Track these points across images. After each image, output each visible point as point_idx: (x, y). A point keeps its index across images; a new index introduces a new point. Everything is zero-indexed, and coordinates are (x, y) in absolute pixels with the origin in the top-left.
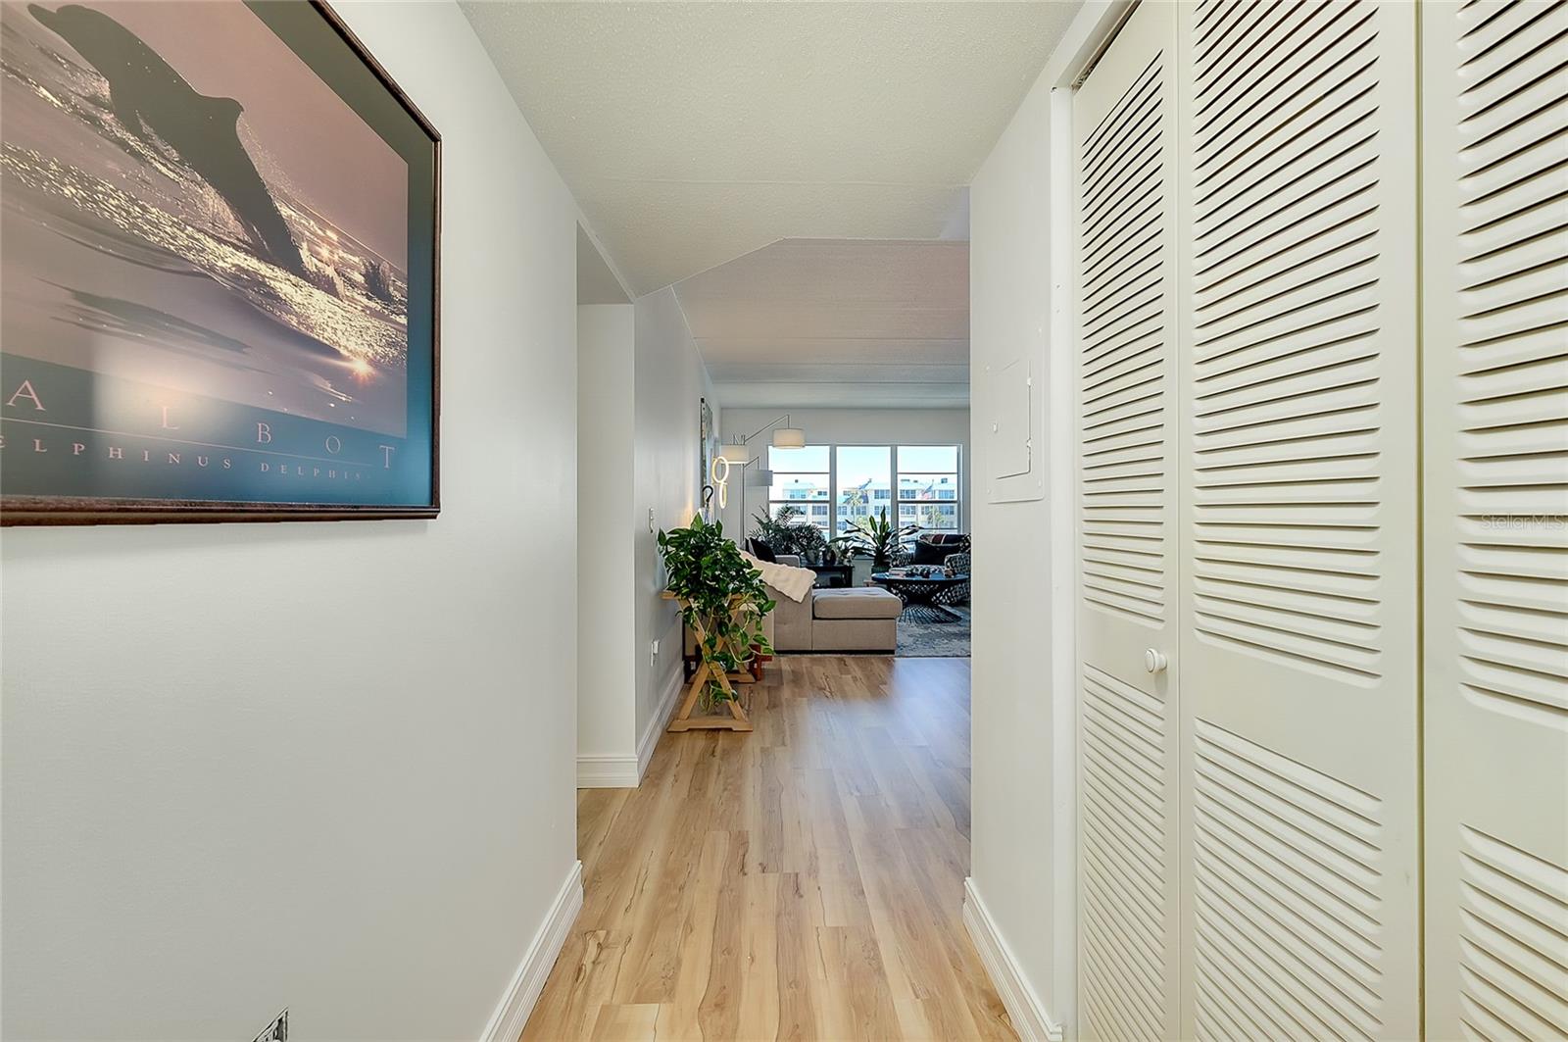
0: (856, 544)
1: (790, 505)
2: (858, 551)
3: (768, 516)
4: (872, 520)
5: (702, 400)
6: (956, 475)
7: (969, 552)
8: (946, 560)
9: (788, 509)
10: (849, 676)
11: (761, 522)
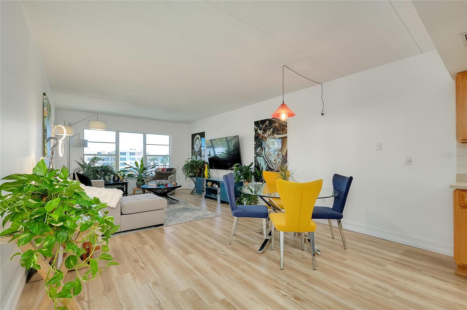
0: (129, 173)
1: (96, 156)
2: (130, 176)
3: (83, 161)
4: (136, 163)
5: (44, 94)
6: (169, 146)
7: (175, 174)
8: (169, 178)
9: (96, 158)
10: (148, 246)
11: (80, 164)
